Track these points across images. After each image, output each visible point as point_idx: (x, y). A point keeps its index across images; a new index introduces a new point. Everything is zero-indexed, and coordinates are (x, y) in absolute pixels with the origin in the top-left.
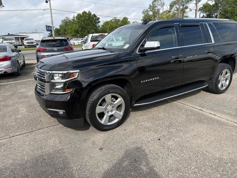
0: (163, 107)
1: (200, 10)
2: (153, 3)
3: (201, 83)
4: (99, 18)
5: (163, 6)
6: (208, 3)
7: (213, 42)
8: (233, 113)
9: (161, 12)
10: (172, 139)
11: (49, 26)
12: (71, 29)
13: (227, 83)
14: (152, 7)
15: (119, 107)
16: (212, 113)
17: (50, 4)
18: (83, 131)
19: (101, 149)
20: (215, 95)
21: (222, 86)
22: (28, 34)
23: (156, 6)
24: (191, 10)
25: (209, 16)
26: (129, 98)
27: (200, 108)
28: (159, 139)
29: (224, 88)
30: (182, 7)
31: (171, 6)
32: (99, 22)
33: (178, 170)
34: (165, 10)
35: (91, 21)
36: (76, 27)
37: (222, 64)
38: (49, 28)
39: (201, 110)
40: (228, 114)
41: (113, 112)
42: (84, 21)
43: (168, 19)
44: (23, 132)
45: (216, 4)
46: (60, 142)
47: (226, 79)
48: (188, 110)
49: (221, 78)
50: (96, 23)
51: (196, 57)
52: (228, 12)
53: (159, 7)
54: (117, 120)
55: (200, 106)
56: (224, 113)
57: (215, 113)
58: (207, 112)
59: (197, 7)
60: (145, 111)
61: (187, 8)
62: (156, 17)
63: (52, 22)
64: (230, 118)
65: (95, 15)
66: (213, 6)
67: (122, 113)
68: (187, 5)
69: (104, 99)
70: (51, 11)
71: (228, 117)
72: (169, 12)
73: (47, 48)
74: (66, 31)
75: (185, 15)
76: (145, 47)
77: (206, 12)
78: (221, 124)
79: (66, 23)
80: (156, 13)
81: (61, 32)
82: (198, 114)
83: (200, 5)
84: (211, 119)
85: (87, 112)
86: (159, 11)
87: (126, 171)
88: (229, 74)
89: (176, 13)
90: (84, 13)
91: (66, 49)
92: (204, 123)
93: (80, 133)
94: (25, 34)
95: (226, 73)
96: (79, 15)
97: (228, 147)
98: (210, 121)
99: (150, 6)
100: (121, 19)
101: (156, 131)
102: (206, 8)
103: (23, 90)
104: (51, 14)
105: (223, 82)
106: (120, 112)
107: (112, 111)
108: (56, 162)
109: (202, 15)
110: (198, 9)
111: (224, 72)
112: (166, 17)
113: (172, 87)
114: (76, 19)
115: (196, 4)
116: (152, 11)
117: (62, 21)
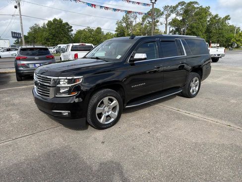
0: (147, 109)
1: (170, 24)
2: (126, 15)
4: (71, 27)
5: (135, 18)
6: (177, 18)
7: (186, 54)
8: (203, 112)
9: (134, 24)
10: (159, 132)
11: (15, 33)
12: (41, 36)
13: (197, 89)
14: (126, 19)
15: (114, 109)
16: (187, 112)
17: (20, 10)
18: (83, 131)
19: (103, 143)
21: (193, 91)
23: (129, 19)
24: (161, 24)
25: (177, 30)
26: (122, 100)
27: (177, 109)
28: (149, 133)
31: (144, 19)
32: (72, 30)
33: (166, 152)
34: (137, 22)
35: (63, 30)
36: (46, 34)
38: (15, 35)
40: (199, 113)
41: (110, 113)
42: (55, 29)
43: (140, 31)
44: (25, 135)
45: (183, 19)
46: (65, 140)
47: (196, 86)
48: (168, 111)
49: (192, 84)
50: (69, 31)
51: (169, 68)
52: (194, 28)
53: (132, 19)
54: (112, 120)
56: (196, 112)
57: (189, 112)
58: (183, 112)
59: (167, 22)
60: (133, 113)
61: (158, 21)
62: (129, 28)
63: (22, 29)
64: (200, 116)
65: (67, 24)
66: (181, 21)
67: (116, 113)
68: (158, 19)
69: (103, 101)
70: (21, 17)
71: (199, 115)
72: (142, 24)
73: (28, 57)
74: (35, 38)
75: (156, 28)
76: (135, 58)
77: (175, 26)
79: (36, 31)
80: (129, 25)
81: (29, 40)
82: (176, 113)
83: (170, 20)
84: (186, 116)
85: (89, 113)
86: (132, 23)
87: (128, 156)
88: (198, 81)
89: (148, 26)
90: (55, 20)
91: (48, 57)
92: (181, 120)
93: (80, 132)
95: (196, 81)
96: (49, 22)
97: (201, 135)
98: (186, 118)
99: (124, 18)
100: (95, 29)
101: (145, 127)
102: (175, 22)
103: (7, 99)
104: (21, 20)
105: (194, 88)
106: (115, 112)
107: (108, 112)
108: (67, 155)
111: (194, 79)
112: (139, 29)
113: (153, 92)
114: (46, 27)
115: (166, 19)
116: (125, 22)
117: (31, 28)
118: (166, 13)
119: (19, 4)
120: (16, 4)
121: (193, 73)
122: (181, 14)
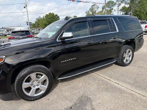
1: (120, 10)
2: (92, 7)
3: (111, 59)
4: (59, 17)
5: (98, 8)
6: (125, 6)
7: (118, 31)
8: (132, 82)
9: (97, 12)
10: (81, 107)
12: (42, 23)
13: (130, 59)
14: (92, 9)
16: (117, 82)
17: (27, 9)
20: (122, 67)
22: (14, 28)
23: (94, 9)
24: (115, 11)
25: (126, 14)
29: (128, 62)
30: (109, 9)
31: (103, 8)
32: (59, 19)
34: (99, 11)
35: (54, 19)
36: (45, 22)
37: (125, 45)
39: (109, 80)
40: (128, 83)
42: (50, 19)
45: (130, 7)
47: (130, 56)
48: (101, 80)
49: (126, 55)
50: (57, 19)
52: (137, 11)
53: (96, 9)
54: (42, 92)
55: (109, 77)
57: (119, 83)
59: (118, 9)
61: (112, 9)
63: (28, 20)
65: (56, 15)
66: (128, 8)
70: (27, 13)
71: (127, 86)
72: (102, 12)
73: (15, 37)
74: (39, 25)
75: (111, 13)
76: (63, 36)
77: (124, 11)
78: (122, 92)
79: (39, 20)
80: (94, 13)
81: (35, 26)
82: (106, 83)
83: (121, 7)
84: (115, 87)
86: (96, 12)
88: (131, 52)
90: (50, 13)
91: (28, 37)
94: (13, 28)
95: (129, 52)
96: (47, 15)
98: (114, 89)
99: (90, 9)
102: (124, 9)
105: (127, 57)
107: (38, 85)
109: (122, 13)
110: (119, 9)
111: (127, 51)
114: (45, 18)
115: (118, 7)
116: (91, 11)
117: (37, 19)
118: (117, 3)
119: (26, 5)
120: (25, 6)
121: (126, 46)
122: (128, 3)
